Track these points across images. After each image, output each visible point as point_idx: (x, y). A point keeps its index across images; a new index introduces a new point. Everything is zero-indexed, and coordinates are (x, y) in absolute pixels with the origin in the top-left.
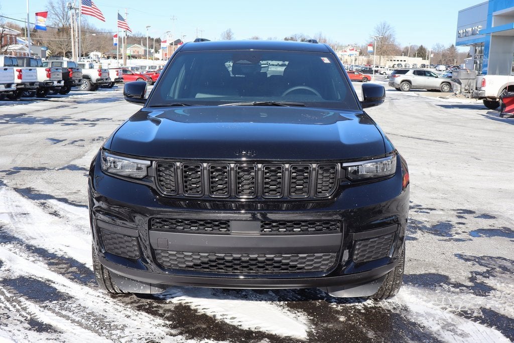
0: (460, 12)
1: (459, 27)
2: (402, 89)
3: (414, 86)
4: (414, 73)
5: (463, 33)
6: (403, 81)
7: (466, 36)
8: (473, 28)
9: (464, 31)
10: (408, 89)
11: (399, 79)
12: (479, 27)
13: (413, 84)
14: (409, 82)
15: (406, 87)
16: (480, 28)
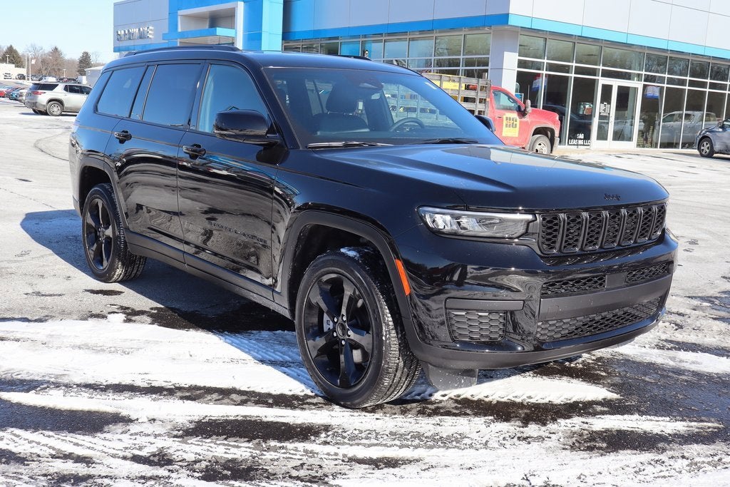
0: (115, 5)
1: (116, 26)
2: (50, 112)
3: (67, 108)
4: (66, 89)
5: (125, 34)
6: (50, 101)
7: (130, 39)
8: (141, 29)
9: (127, 32)
10: (59, 113)
11: (44, 97)
12: (151, 28)
13: (66, 105)
14: (60, 102)
15: (56, 110)
16: (151, 30)
